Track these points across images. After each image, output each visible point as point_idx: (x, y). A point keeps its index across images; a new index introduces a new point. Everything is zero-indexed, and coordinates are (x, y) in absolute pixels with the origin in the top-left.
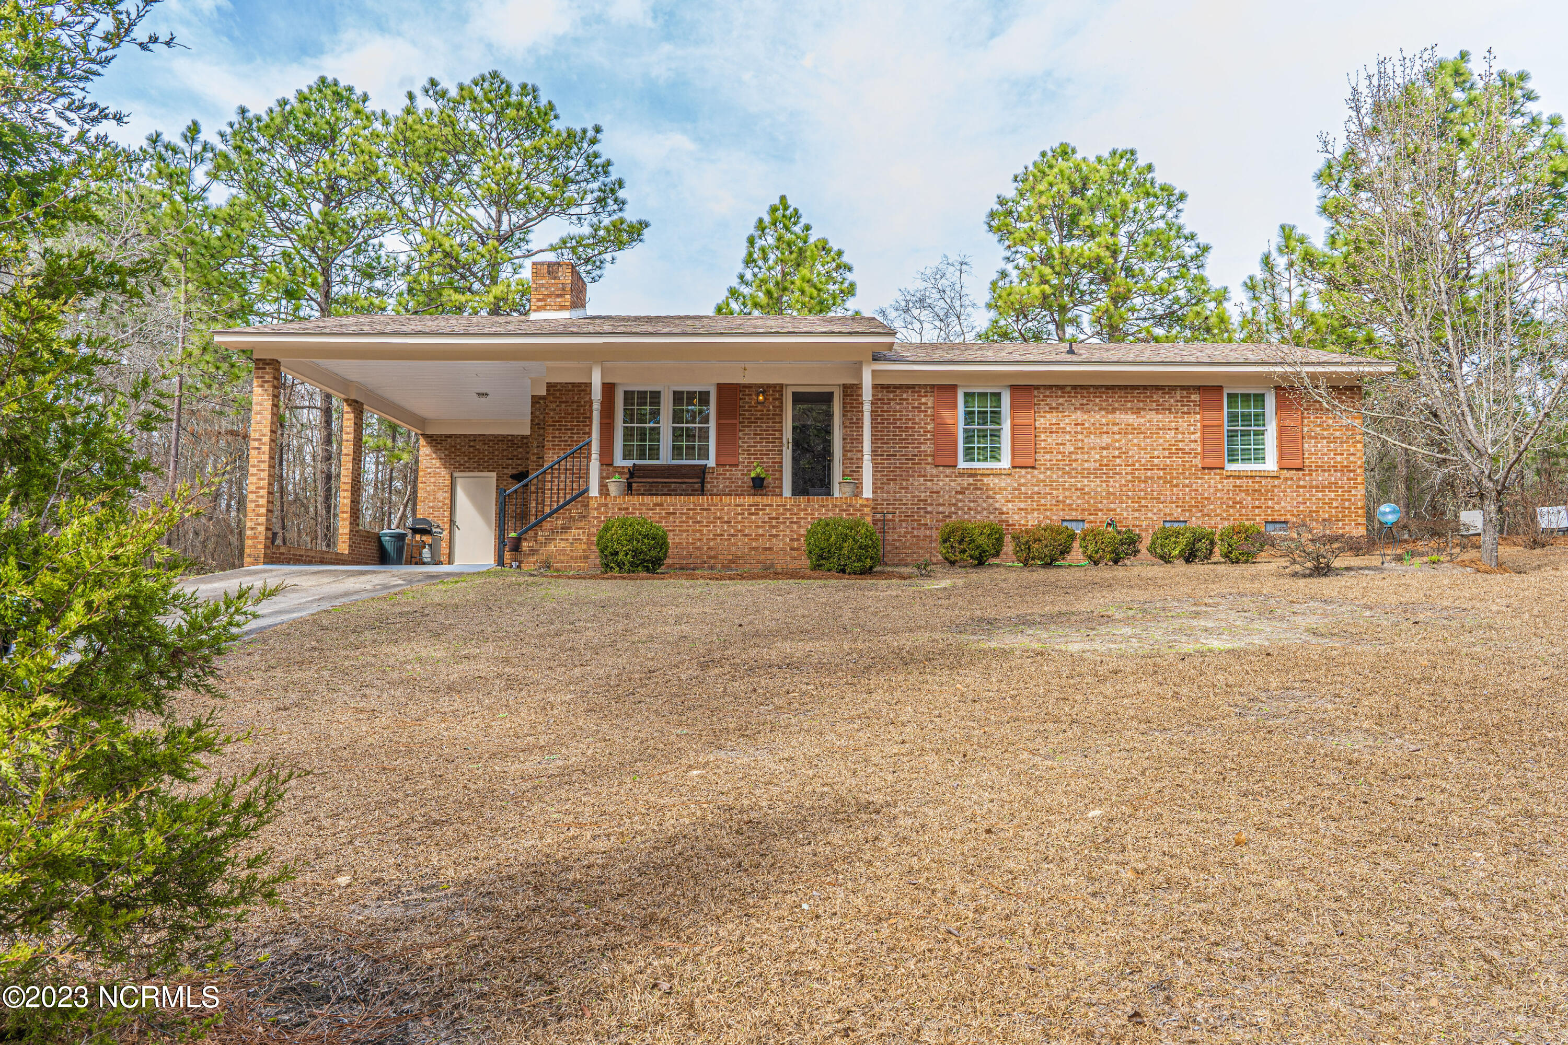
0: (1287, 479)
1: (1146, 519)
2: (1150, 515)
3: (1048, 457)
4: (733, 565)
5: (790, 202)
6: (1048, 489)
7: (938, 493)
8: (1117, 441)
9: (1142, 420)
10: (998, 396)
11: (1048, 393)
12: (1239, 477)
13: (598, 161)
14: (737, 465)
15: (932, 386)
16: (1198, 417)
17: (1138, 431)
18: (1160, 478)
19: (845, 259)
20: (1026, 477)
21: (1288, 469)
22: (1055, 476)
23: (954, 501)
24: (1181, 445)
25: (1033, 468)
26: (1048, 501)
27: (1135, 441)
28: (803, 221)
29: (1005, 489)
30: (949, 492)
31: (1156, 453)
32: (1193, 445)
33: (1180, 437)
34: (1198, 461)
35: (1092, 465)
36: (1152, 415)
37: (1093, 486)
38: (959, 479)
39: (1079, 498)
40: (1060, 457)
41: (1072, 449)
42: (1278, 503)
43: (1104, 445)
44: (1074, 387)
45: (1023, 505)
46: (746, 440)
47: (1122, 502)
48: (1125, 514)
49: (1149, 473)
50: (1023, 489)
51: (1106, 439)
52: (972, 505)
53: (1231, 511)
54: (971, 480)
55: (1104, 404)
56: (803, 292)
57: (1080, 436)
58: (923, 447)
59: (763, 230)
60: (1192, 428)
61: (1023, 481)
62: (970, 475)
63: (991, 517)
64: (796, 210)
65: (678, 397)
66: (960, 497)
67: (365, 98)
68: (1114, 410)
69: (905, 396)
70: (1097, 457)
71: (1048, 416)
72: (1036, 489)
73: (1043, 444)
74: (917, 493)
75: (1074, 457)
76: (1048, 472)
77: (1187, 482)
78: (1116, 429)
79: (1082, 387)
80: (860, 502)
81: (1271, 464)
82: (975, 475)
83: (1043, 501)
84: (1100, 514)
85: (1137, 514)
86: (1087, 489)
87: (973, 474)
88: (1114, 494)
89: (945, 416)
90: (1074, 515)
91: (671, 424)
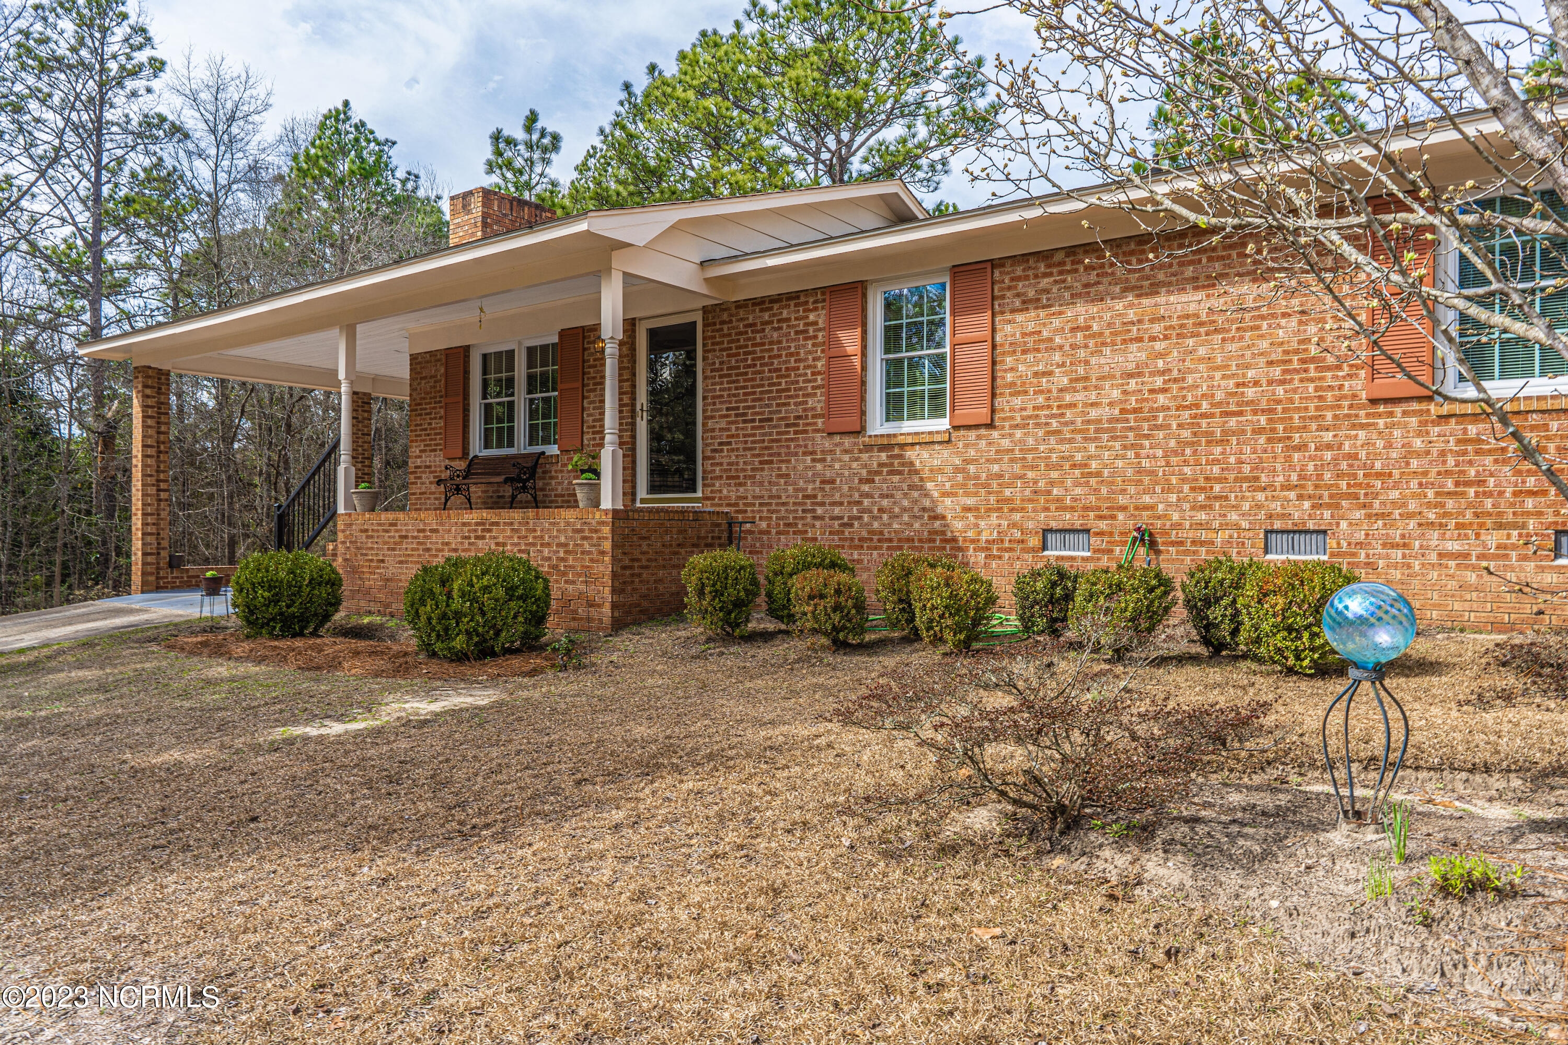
1: (1224, 526)
2: (1233, 517)
3: (1018, 401)
6: (1017, 468)
7: (833, 482)
8: (1161, 355)
9: (1219, 302)
11: (1019, 271)
12: (1479, 416)
15: (823, 290)
17: (1209, 326)
18: (1259, 431)
20: (977, 445)
22: (1031, 441)
23: (856, 496)
24: (1314, 349)
25: (991, 426)
26: (1017, 492)
27: (1202, 351)
29: (940, 470)
30: (850, 479)
31: (1251, 374)
34: (1359, 385)
35: (1104, 412)
37: (1108, 456)
38: (865, 456)
39: (1077, 484)
40: (1041, 400)
41: (1065, 381)
43: (1131, 366)
45: (970, 501)
47: (1168, 489)
48: (1176, 517)
49: (1233, 422)
50: (972, 469)
51: (1136, 354)
52: (885, 503)
53: (1450, 504)
54: (883, 455)
57: (1082, 353)
58: (811, 402)
61: (972, 453)
62: (883, 448)
63: (917, 525)
65: (530, 354)
66: (866, 488)
68: (1154, 289)
69: (785, 314)
70: (1116, 394)
71: (1019, 318)
72: (996, 468)
73: (1009, 377)
74: (801, 483)
75: (1068, 398)
76: (1018, 434)
77: (1328, 436)
78: (1157, 328)
82: (894, 446)
83: (1007, 492)
84: (1121, 516)
85: (1202, 516)
86: (1094, 465)
87: (887, 445)
88: (1152, 473)
89: (850, 341)
90: (1069, 519)
91: (525, 396)
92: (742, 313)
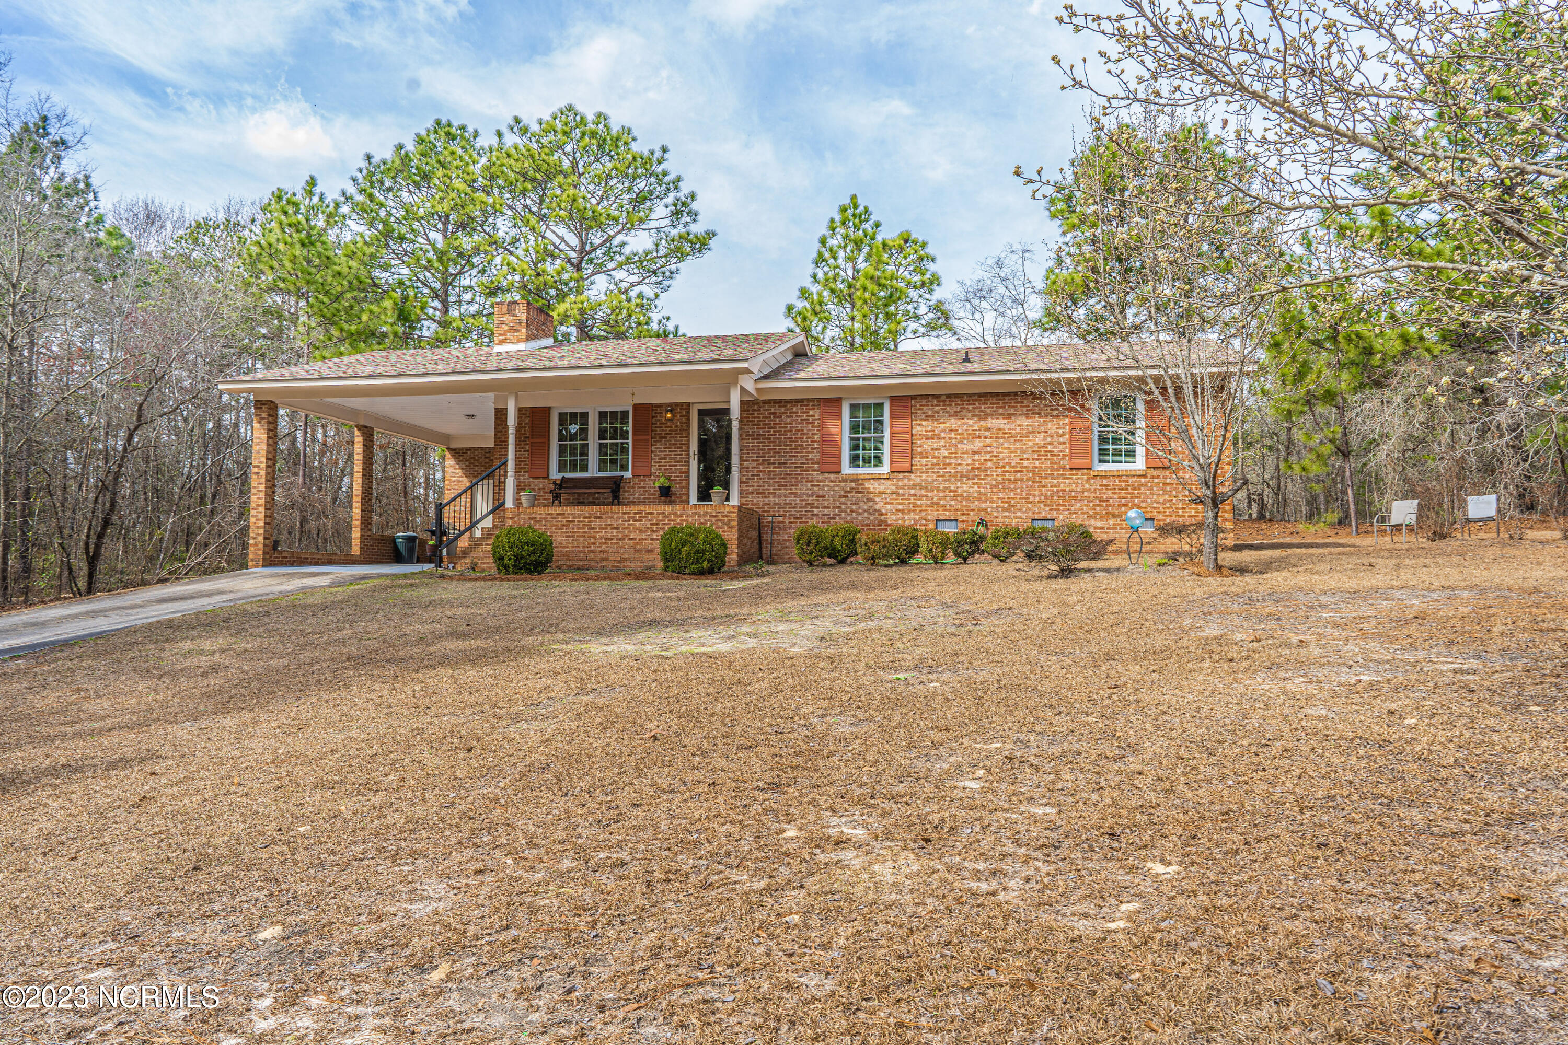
0: (1153, 477)
1: (1016, 518)
2: (1019, 514)
3: (924, 462)
4: (621, 566)
5: (859, 201)
6: (923, 492)
7: (824, 497)
8: (989, 445)
9: (1013, 425)
10: (880, 406)
11: (924, 402)
12: (1106, 477)
13: (666, 179)
14: (649, 476)
15: (819, 400)
16: (1067, 420)
17: (1008, 435)
18: (1029, 479)
19: (930, 250)
20: (903, 481)
21: (1155, 468)
22: (930, 480)
23: (837, 504)
24: (1050, 447)
25: (910, 472)
26: (923, 503)
27: (1006, 445)
28: (874, 218)
29: (884, 492)
30: (834, 494)
31: (1025, 455)
32: (1061, 447)
33: (1049, 439)
34: (1066, 463)
35: (964, 468)
36: (1022, 420)
37: (965, 487)
38: (842, 484)
39: (952, 500)
40: (935, 461)
41: (946, 454)
42: (1144, 501)
43: (976, 449)
44: (949, 396)
45: (900, 507)
46: (657, 453)
47: (992, 502)
48: (995, 514)
49: (1019, 475)
50: (901, 492)
51: (978, 444)
52: (854, 507)
53: (1098, 509)
54: (853, 484)
55: (977, 411)
56: (865, 289)
57: (954, 442)
58: (810, 456)
59: (834, 230)
60: (1061, 431)
61: (900, 484)
62: (852, 480)
63: (871, 518)
64: (866, 210)
65: (603, 416)
66: (843, 500)
67: (476, 134)
68: (986, 416)
69: (795, 409)
70: (970, 461)
71: (924, 423)
72: (912, 492)
73: (919, 450)
74: (805, 497)
75: (948, 461)
76: (924, 476)
77: (1055, 482)
78: (987, 434)
79: (956, 396)
80: (728, 509)
81: (1140, 464)
82: (857, 480)
83: (919, 503)
84: (972, 514)
85: (1006, 514)
86: (960, 491)
87: (855, 479)
88: (985, 495)
89: (832, 426)
90: (947, 515)
91: (597, 441)
92: (767, 406)
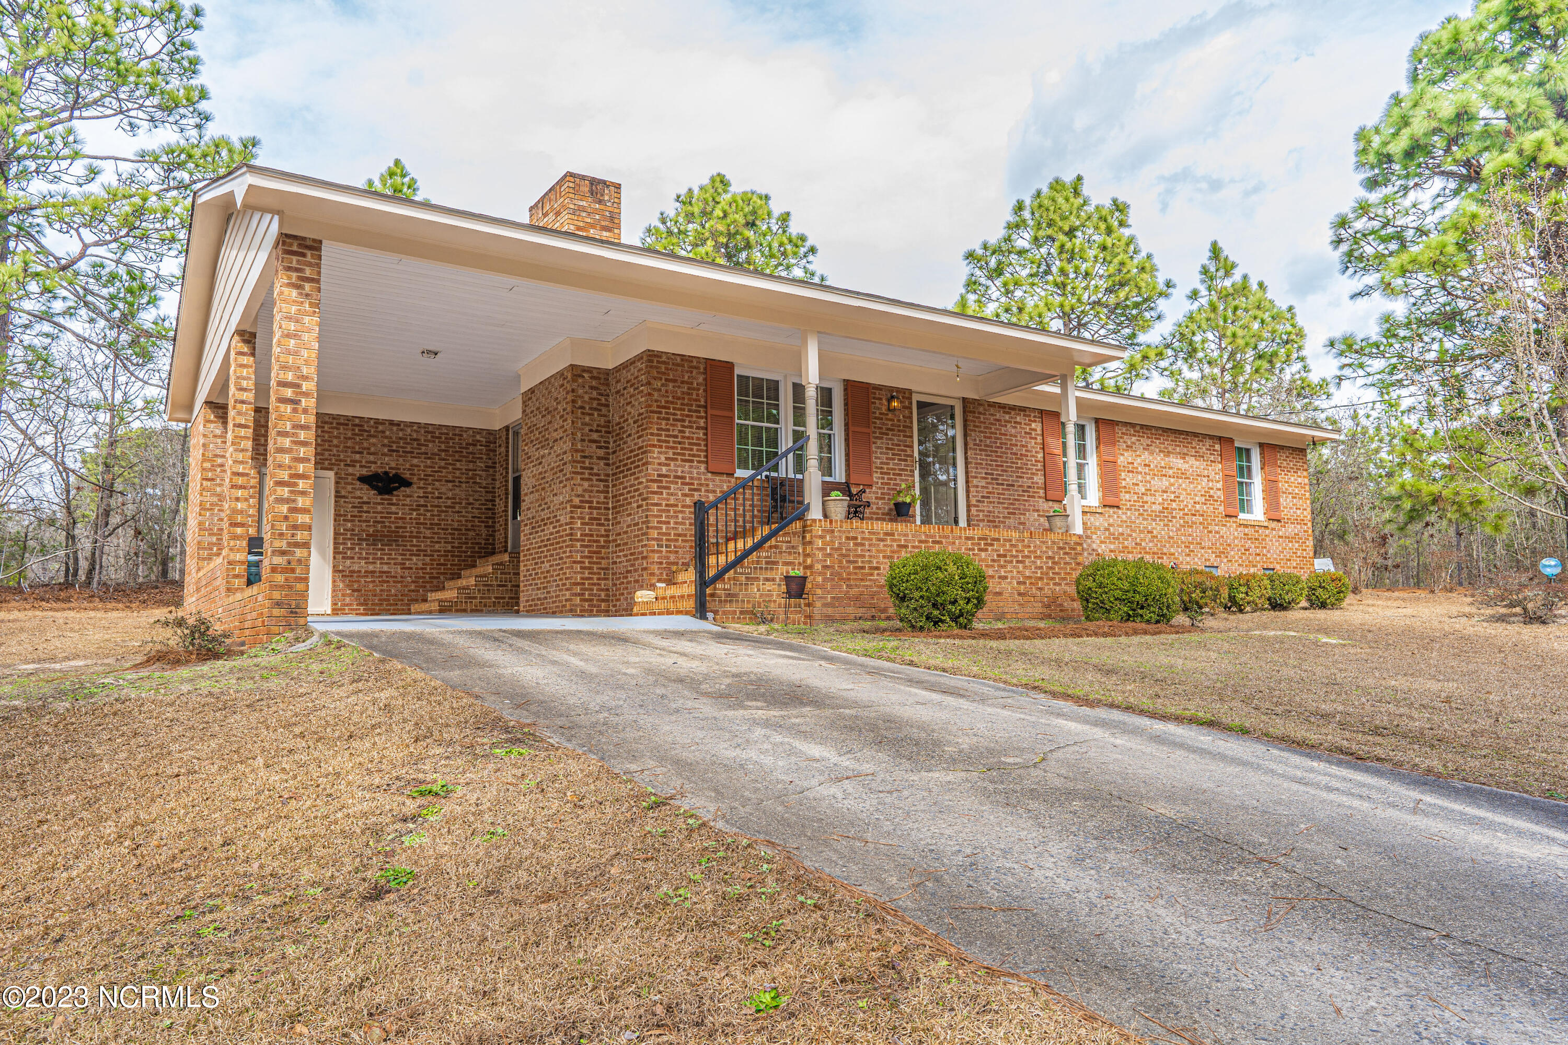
0: (1271, 529)
1: (1194, 563)
2: (1196, 559)
3: (1127, 496)
6: (1129, 531)
8: (1173, 485)
9: (1186, 466)
12: (1246, 526)
14: (870, 486)
15: (1039, 411)
16: (1220, 466)
17: (1182, 475)
18: (1200, 523)
20: (1113, 516)
21: (1271, 520)
22: (1133, 518)
24: (1211, 492)
25: (1118, 507)
26: (1129, 543)
27: (1184, 486)
29: (1099, 528)
31: (1197, 499)
32: (1218, 493)
33: (1210, 484)
34: (1222, 509)
35: (1157, 508)
36: (1192, 461)
37: (1158, 528)
39: (1150, 541)
40: (1136, 497)
41: (1143, 490)
42: (1269, 551)
43: (1164, 488)
44: (1142, 426)
45: (1112, 546)
46: (878, 454)
47: (1178, 546)
48: (1180, 559)
49: (1194, 518)
50: (1112, 529)
51: (1165, 482)
53: (1244, 558)
55: (1162, 446)
57: (1148, 478)
58: (1036, 479)
60: (1217, 477)
61: (1111, 520)
68: (1169, 454)
69: (1018, 419)
70: (1160, 500)
71: (1125, 454)
72: (1121, 530)
73: (1124, 483)
75: (1145, 498)
76: (1129, 513)
77: (1217, 528)
78: (1171, 472)
81: (1260, 515)
83: (1126, 543)
84: (1165, 558)
85: (1188, 559)
86: (1155, 532)
88: (1173, 538)
89: (1053, 445)
91: (791, 427)
92: (992, 411)
